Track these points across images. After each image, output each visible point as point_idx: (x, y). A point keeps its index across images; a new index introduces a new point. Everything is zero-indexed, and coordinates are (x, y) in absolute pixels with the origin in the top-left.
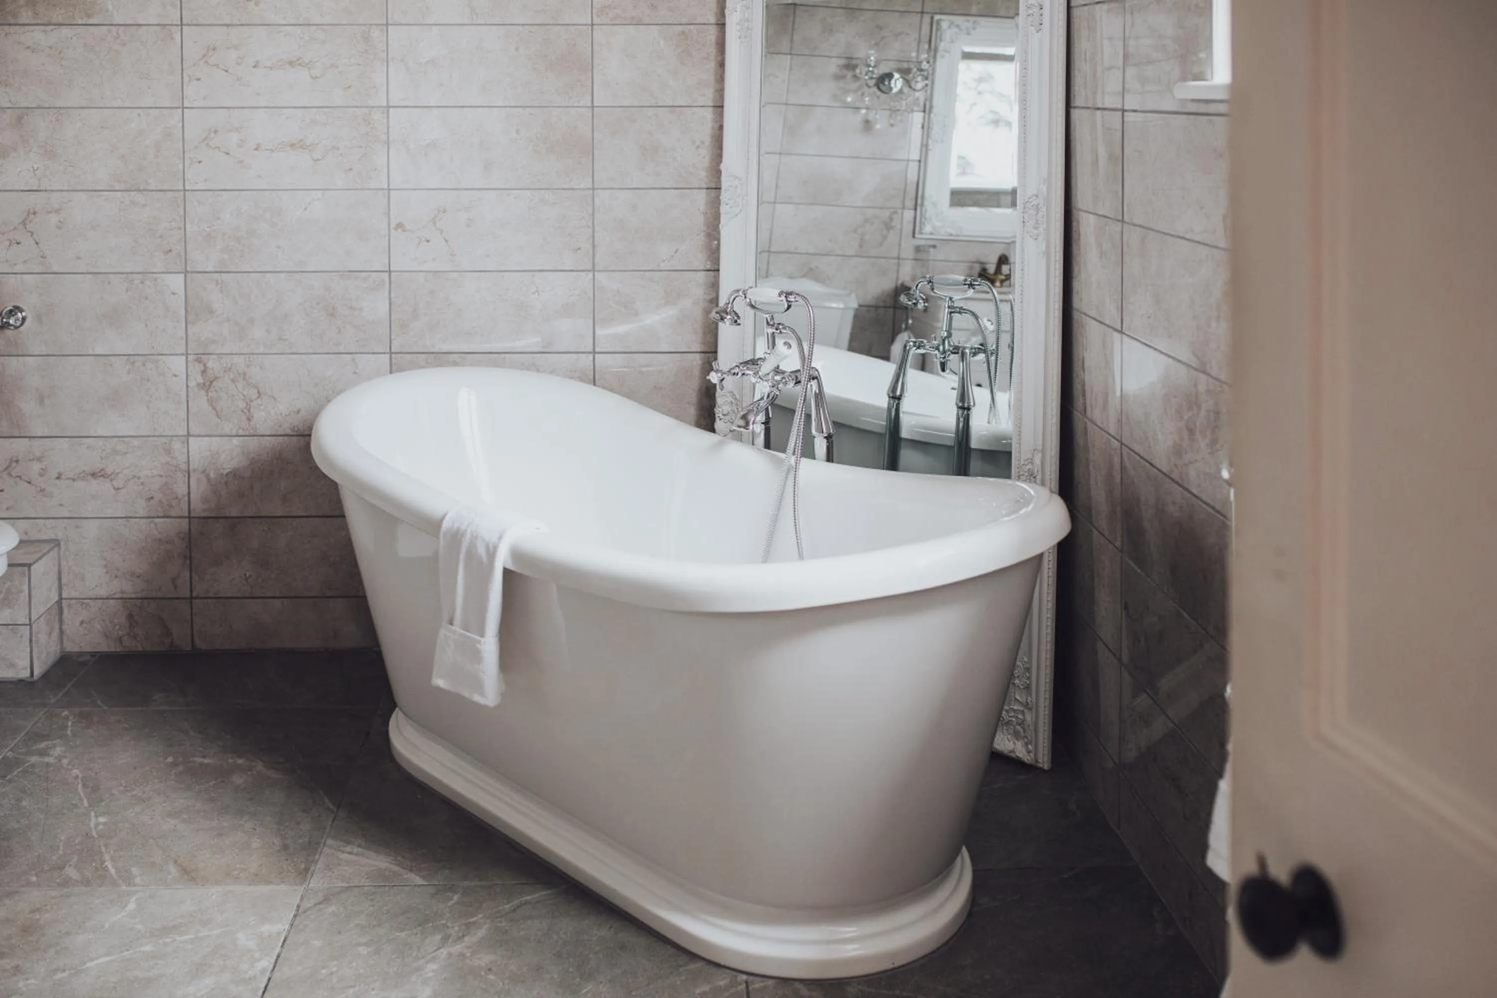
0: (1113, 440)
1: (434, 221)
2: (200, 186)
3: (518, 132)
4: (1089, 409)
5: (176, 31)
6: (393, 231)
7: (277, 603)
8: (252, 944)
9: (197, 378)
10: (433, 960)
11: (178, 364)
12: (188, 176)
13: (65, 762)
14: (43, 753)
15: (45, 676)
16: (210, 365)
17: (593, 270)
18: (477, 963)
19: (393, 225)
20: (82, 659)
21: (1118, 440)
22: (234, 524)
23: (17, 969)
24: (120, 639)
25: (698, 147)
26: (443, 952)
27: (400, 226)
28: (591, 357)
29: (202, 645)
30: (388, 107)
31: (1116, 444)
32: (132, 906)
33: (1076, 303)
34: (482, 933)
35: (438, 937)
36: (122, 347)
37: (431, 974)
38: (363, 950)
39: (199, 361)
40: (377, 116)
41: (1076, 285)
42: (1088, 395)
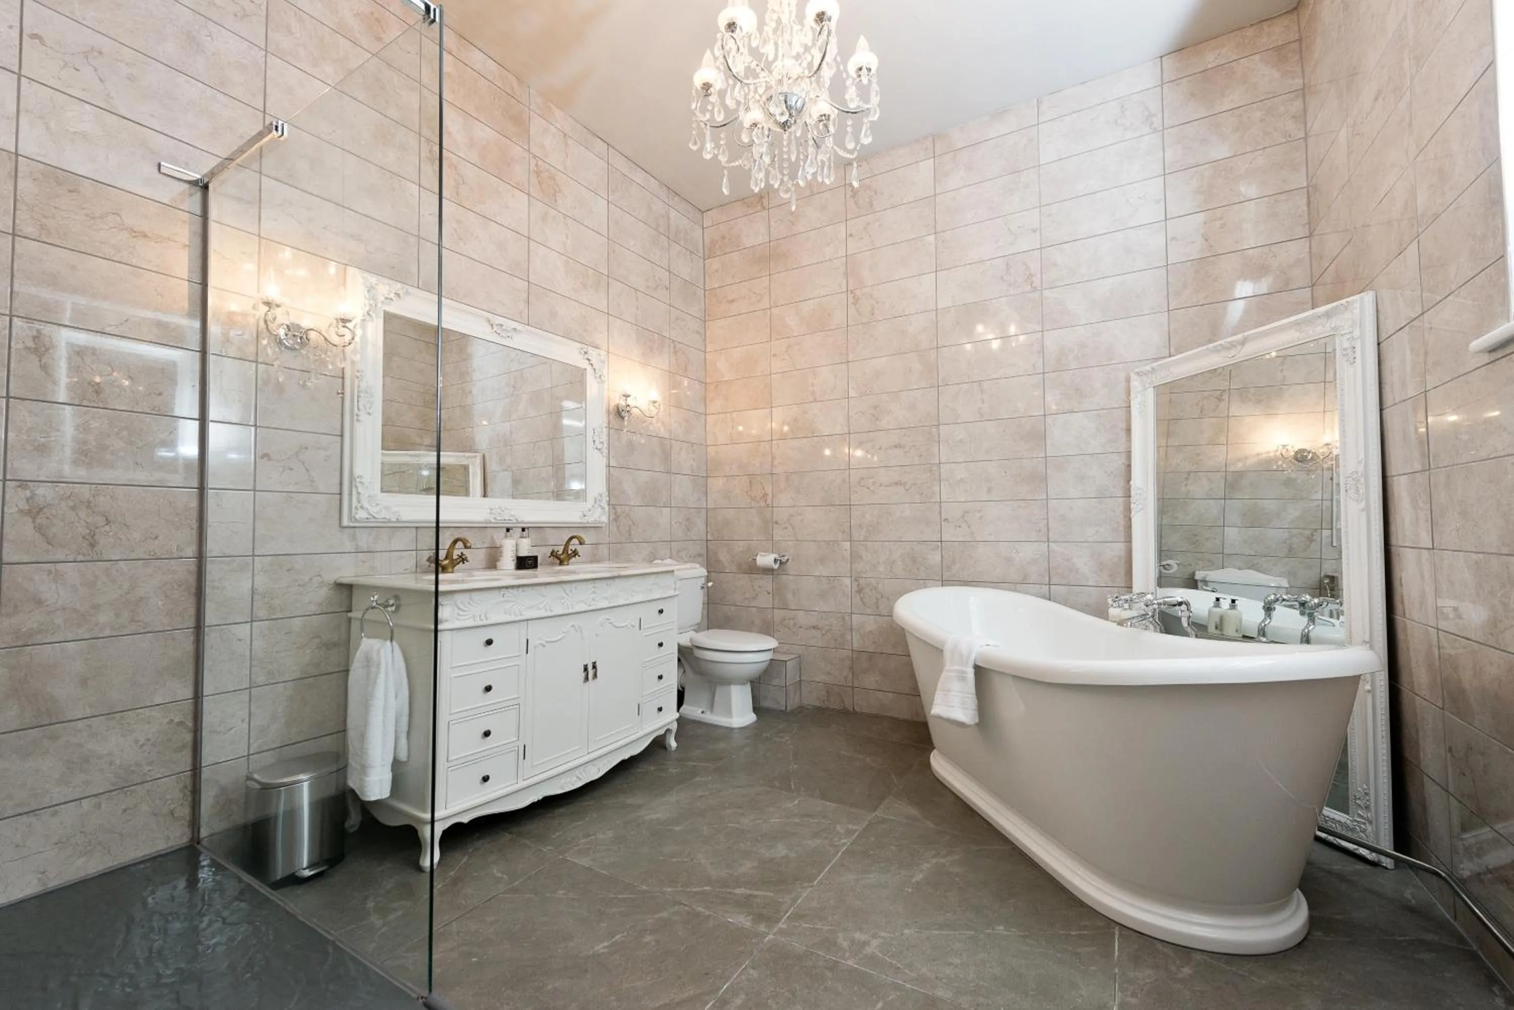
0: (1429, 628)
1: (963, 517)
2: (857, 503)
3: (1005, 472)
4: (1407, 612)
5: (847, 437)
6: (943, 523)
7: (890, 695)
8: (842, 831)
9: (855, 588)
10: (928, 862)
11: (847, 581)
12: (852, 498)
13: (789, 742)
14: (782, 737)
15: (792, 712)
16: (861, 582)
17: (1048, 541)
18: (951, 870)
19: (943, 519)
20: (808, 707)
21: (1434, 628)
22: (871, 655)
23: (743, 814)
24: (824, 701)
25: (1109, 475)
26: (934, 861)
27: (946, 520)
28: (1048, 586)
29: (857, 709)
30: (940, 463)
31: (1433, 631)
32: (796, 802)
33: (1393, 541)
34: (957, 857)
35: (934, 852)
36: (825, 573)
37: (924, 868)
38: (893, 848)
39: (856, 580)
40: (935, 468)
41: (1393, 529)
42: (1406, 602)
